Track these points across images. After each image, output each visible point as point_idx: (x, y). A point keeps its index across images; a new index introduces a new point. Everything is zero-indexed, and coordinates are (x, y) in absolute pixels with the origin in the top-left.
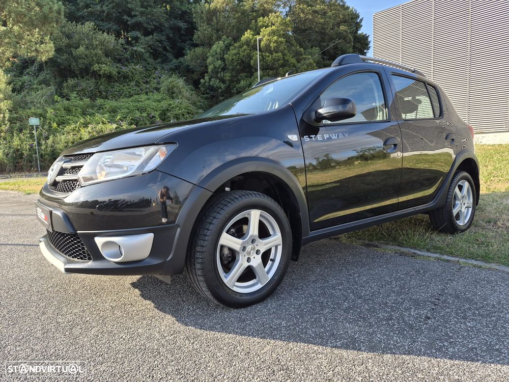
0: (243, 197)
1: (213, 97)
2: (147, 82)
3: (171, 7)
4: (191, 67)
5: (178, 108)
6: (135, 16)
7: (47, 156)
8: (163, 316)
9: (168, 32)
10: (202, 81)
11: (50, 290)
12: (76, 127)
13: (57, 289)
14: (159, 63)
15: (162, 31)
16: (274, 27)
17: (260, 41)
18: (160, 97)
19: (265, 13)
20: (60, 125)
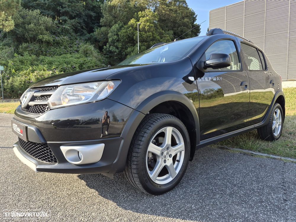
0: (163, 118)
1: (111, 57)
2: (71, 47)
3: (86, 3)
4: (98, 39)
5: (90, 63)
6: (65, 7)
7: (8, 90)
8: (107, 202)
9: (84, 18)
10: (105, 47)
11: (21, 181)
12: (27, 72)
13: (26, 180)
14: (78, 35)
15: (80, 17)
16: (148, 18)
17: (139, 25)
18: (79, 56)
19: (142, 9)
20: (17, 71)
